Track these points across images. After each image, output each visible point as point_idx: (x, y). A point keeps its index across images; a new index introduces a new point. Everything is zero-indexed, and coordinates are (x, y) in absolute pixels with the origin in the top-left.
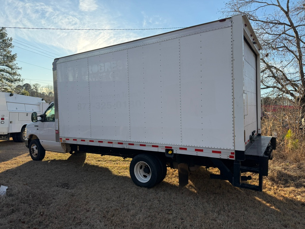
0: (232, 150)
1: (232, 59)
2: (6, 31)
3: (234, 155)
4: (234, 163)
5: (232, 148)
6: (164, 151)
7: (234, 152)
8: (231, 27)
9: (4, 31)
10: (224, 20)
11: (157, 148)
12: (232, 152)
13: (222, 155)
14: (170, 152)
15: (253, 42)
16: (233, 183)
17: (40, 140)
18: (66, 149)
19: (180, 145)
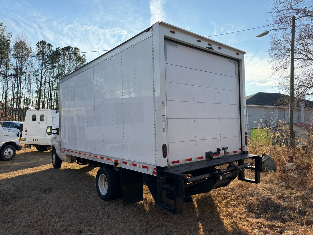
0: (154, 166)
1: (153, 70)
2: (86, 57)
3: (156, 171)
4: (157, 180)
5: (155, 163)
6: (113, 164)
7: (156, 167)
8: (152, 37)
9: (84, 57)
10: (148, 30)
11: (109, 161)
12: (154, 168)
13: (148, 170)
14: (117, 166)
15: (207, 47)
16: (157, 203)
17: (56, 151)
18: (71, 159)
19: (123, 159)
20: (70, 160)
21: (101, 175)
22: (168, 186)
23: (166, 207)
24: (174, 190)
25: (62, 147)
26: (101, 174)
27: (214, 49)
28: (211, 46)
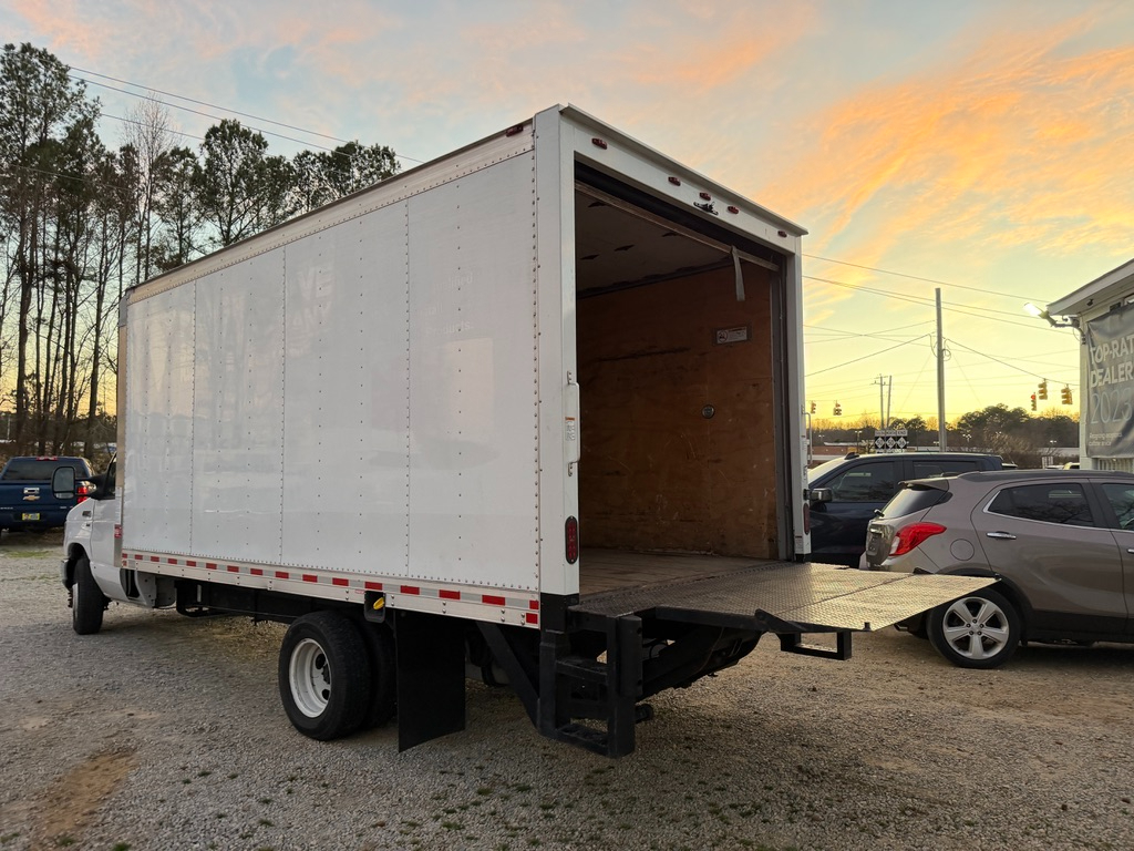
0: (533, 592)
1: (533, 265)
3: (537, 612)
4: (542, 644)
5: (533, 585)
6: (360, 599)
7: (537, 598)
8: (531, 154)
10: (517, 130)
11: (344, 589)
12: (531, 602)
13: (507, 611)
14: (377, 605)
15: (698, 205)
16: (538, 722)
17: (91, 563)
18: (158, 595)
19: (403, 576)
20: (154, 597)
21: (302, 644)
22: (580, 661)
23: (573, 735)
24: (605, 674)
25: (124, 545)
26: (303, 638)
27: (717, 214)
28: (709, 203)
